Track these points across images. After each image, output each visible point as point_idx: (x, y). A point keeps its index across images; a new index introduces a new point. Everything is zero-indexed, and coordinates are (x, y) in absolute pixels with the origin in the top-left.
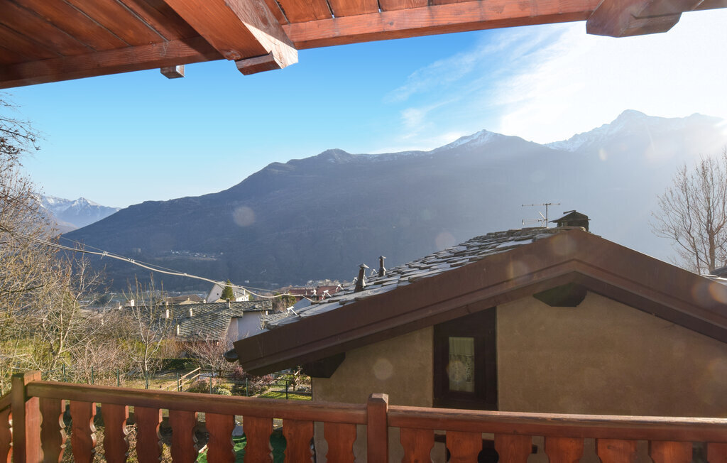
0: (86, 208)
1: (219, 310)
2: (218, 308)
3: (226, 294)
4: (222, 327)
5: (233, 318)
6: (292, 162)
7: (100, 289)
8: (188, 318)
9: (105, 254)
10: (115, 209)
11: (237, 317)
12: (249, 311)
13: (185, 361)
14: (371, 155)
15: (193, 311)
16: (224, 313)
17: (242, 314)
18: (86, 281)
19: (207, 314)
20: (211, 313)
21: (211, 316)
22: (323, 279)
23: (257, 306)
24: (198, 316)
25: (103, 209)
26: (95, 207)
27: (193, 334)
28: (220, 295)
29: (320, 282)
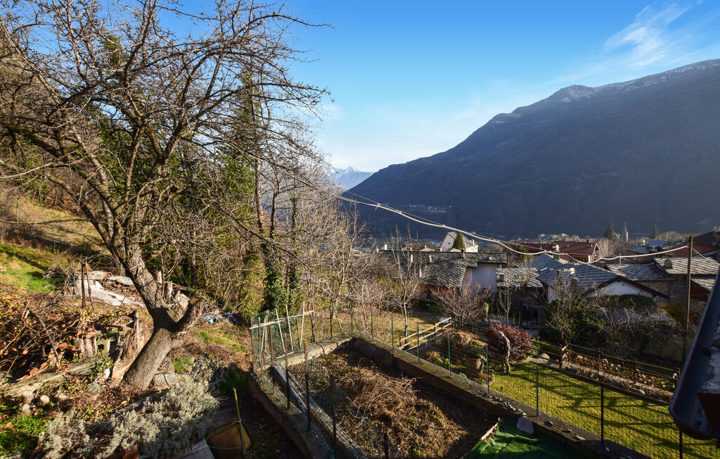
0: (353, 174)
1: (454, 259)
2: (453, 257)
3: (458, 243)
4: (457, 276)
5: (468, 268)
6: (518, 110)
7: (367, 236)
8: (428, 264)
9: (379, 205)
10: (370, 173)
11: (471, 267)
12: (482, 263)
13: (428, 302)
14: (622, 84)
15: (432, 258)
16: (459, 262)
17: (476, 265)
18: (358, 229)
19: (444, 261)
20: (447, 262)
21: (447, 263)
22: (559, 233)
23: (491, 258)
24: (436, 262)
25: (363, 174)
26: (357, 173)
27: (433, 278)
28: (452, 244)
29: (555, 236)
